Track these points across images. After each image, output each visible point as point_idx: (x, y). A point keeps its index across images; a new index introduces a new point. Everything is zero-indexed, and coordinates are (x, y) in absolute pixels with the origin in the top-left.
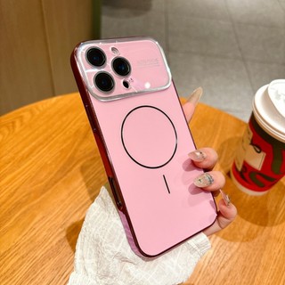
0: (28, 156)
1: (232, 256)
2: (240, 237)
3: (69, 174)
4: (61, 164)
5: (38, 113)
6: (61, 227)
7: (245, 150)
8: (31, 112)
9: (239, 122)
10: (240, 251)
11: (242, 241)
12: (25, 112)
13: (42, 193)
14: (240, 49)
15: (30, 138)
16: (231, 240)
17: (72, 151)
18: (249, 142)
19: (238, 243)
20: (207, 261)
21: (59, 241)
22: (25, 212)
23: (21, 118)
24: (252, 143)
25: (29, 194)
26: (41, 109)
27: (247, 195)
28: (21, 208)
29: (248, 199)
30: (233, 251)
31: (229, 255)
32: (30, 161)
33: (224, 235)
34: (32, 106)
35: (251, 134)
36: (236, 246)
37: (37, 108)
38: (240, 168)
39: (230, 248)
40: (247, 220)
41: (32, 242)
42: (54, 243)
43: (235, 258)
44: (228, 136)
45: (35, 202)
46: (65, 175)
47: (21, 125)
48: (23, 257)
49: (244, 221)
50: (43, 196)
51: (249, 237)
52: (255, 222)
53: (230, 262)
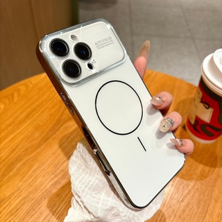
0: (24, 120)
1: (189, 192)
2: (195, 177)
3: (57, 133)
4: (51, 126)
5: (31, 86)
6: (53, 174)
7: (196, 107)
8: (26, 85)
9: (191, 86)
10: (195, 187)
11: (197, 180)
12: (21, 86)
13: (37, 148)
14: (189, 30)
15: (26, 106)
16: (188, 180)
17: (59, 114)
18: (200, 100)
19: (194, 182)
20: (170, 196)
21: (52, 185)
22: (24, 164)
23: (18, 91)
24: (202, 101)
25: (27, 149)
26: (33, 82)
27: (199, 143)
28: (21, 160)
29: (200, 146)
30: (190, 187)
31: (187, 191)
32: (27, 124)
33: (182, 175)
34: (26, 81)
35: (201, 94)
36: (192, 184)
37: (31, 82)
38: (193, 122)
39: (188, 186)
40: (200, 163)
41: (31, 186)
42: (48, 186)
43: (192, 194)
44: (183, 98)
45: (32, 155)
46: (55, 133)
47: (19, 96)
48: (24, 198)
49: (197, 164)
50: (38, 150)
51: (203, 176)
52: (206, 164)
53: (188, 197)
